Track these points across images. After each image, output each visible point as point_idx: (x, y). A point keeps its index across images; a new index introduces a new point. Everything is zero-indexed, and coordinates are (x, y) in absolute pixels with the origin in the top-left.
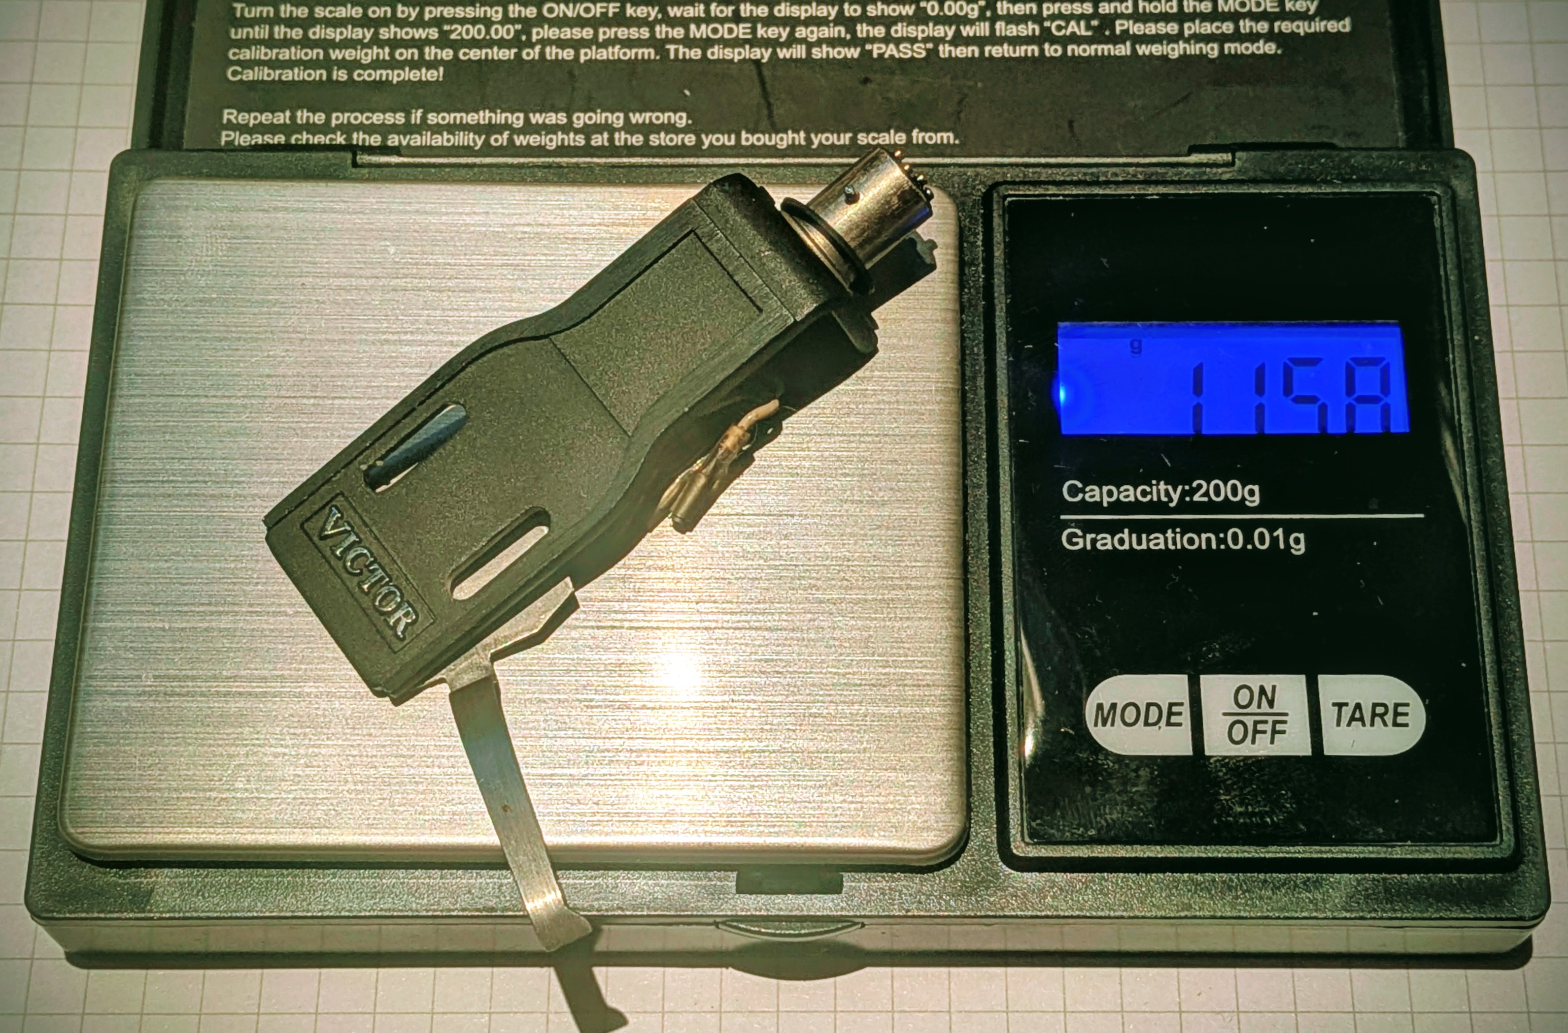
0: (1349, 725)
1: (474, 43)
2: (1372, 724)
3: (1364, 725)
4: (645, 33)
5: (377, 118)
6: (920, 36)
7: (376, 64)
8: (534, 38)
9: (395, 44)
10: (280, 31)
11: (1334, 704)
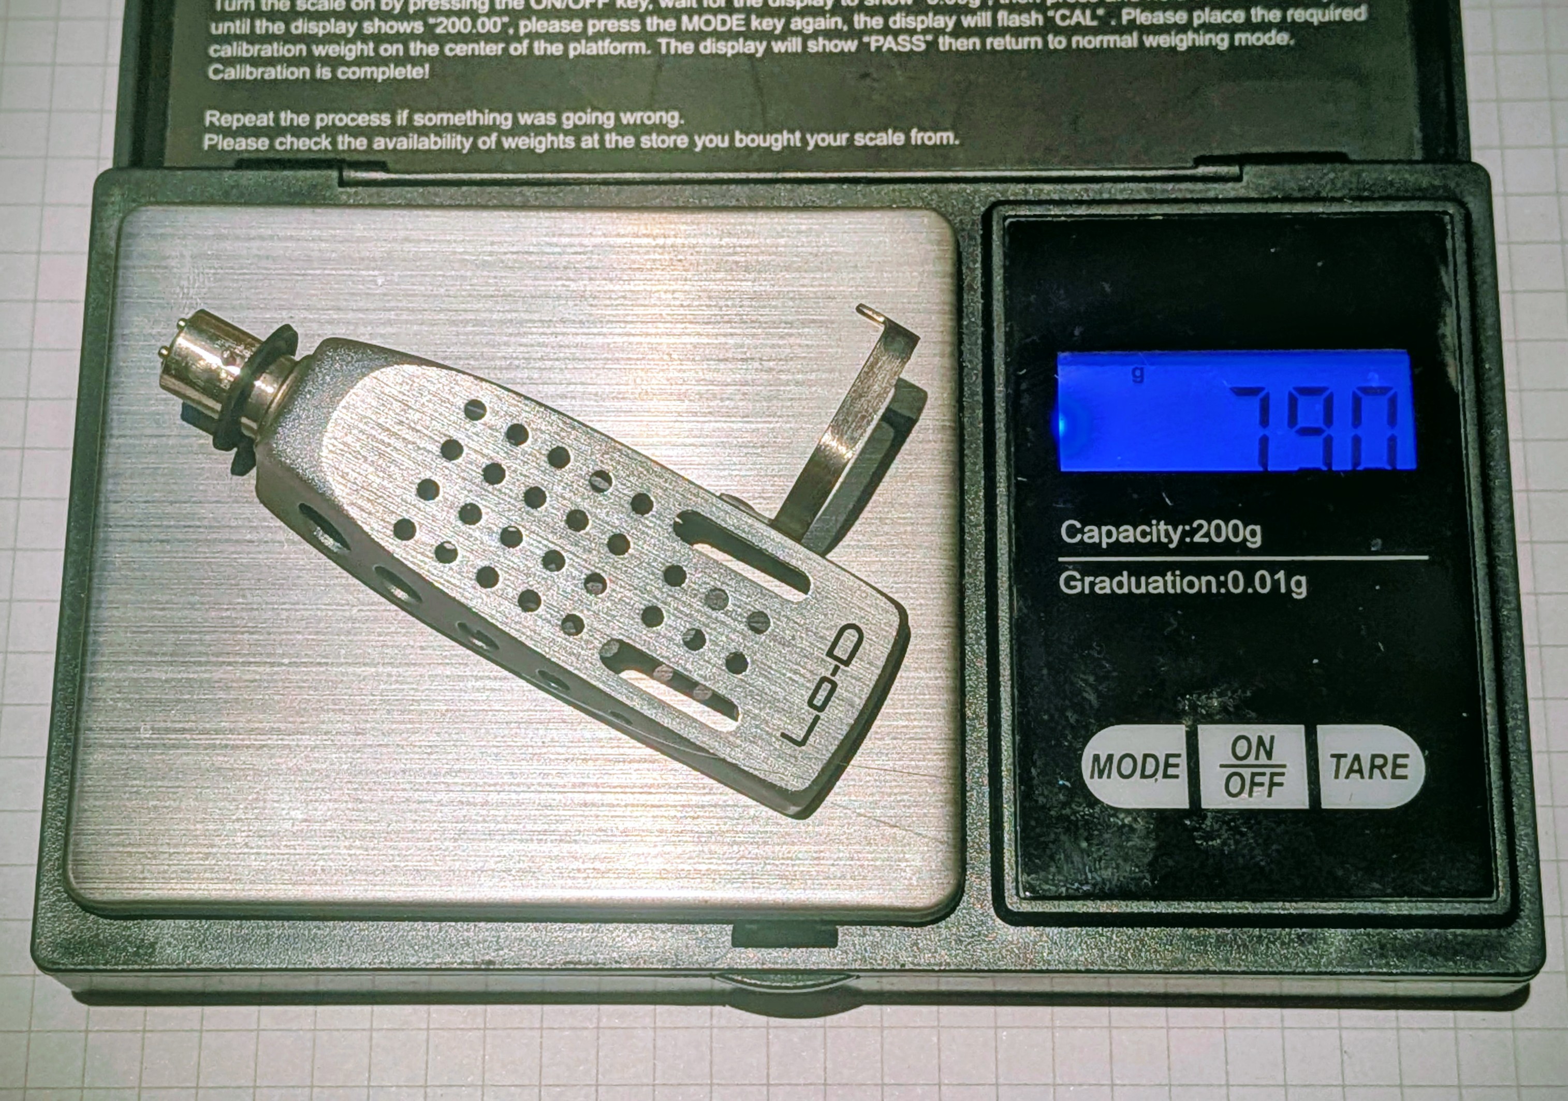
0: (1347, 777)
1: (461, 38)
2: (1371, 777)
3: (1362, 777)
4: (635, 25)
5: (362, 120)
6: (920, 27)
7: (361, 61)
8: (522, 31)
9: (379, 39)
10: (261, 26)
11: (1333, 756)
